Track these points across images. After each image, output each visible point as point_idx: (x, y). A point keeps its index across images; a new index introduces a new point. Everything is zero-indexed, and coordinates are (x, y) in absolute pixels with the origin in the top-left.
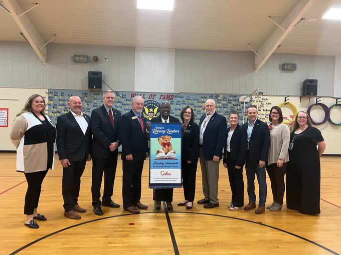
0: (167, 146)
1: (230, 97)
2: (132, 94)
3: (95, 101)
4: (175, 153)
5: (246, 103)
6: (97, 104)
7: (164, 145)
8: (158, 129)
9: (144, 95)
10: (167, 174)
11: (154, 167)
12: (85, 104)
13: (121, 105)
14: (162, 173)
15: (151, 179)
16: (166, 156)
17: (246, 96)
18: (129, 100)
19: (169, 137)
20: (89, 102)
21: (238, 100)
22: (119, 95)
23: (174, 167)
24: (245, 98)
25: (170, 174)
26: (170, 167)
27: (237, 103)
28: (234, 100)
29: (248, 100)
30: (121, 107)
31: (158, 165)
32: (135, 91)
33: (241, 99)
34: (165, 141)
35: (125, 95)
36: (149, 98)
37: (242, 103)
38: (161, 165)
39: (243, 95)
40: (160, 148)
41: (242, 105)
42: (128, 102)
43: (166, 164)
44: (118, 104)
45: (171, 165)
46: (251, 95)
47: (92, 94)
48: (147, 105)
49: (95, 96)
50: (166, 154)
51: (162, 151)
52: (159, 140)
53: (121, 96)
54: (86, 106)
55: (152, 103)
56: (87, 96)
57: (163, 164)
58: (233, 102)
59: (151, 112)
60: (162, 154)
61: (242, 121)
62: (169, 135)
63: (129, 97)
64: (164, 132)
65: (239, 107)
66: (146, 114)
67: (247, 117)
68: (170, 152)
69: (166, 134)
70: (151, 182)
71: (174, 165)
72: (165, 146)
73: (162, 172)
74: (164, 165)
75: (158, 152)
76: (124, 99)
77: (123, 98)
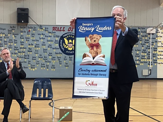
0: (95, 49)
1: (139, 29)
2: (53, 28)
3: (22, 34)
4: (104, 57)
5: (153, 34)
6: (23, 36)
7: (92, 46)
8: (85, 26)
9: (64, 28)
10: (92, 84)
11: (79, 74)
12: (13, 36)
13: (44, 37)
14: (87, 83)
15: (76, 90)
16: (93, 61)
17: (152, 28)
18: (51, 33)
19: (98, 37)
20: (16, 34)
21: (146, 32)
22: (42, 28)
23: (101, 75)
24: (151, 30)
25: (96, 85)
26: (97, 75)
27: (144, 34)
28: (142, 32)
29: (154, 31)
30: (44, 39)
31: (84, 72)
32: (57, 24)
33: (148, 31)
34: (93, 41)
35: (48, 28)
36: (68, 31)
37: (149, 34)
38: (87, 72)
39: (150, 27)
40: (87, 50)
41: (149, 36)
42: (50, 34)
43: (92, 71)
44: (42, 36)
45: (98, 73)
46: (156, 28)
47: (19, 27)
48: (66, 36)
49: (22, 29)
50: (94, 58)
51: (90, 55)
52: (86, 41)
53: (44, 28)
54: (14, 38)
55: (70, 35)
56: (14, 30)
57: (89, 71)
58: (142, 34)
59: (70, 43)
60: (89, 59)
61: (149, 50)
62: (98, 33)
63: (51, 30)
64: (93, 29)
65: (146, 38)
66: (65, 44)
67: (153, 46)
68: (99, 55)
69: (95, 32)
70: (75, 94)
71: (102, 73)
72: (92, 49)
73: (87, 81)
74: (91, 72)
75: (85, 56)
76: (47, 32)
77: (46, 30)
